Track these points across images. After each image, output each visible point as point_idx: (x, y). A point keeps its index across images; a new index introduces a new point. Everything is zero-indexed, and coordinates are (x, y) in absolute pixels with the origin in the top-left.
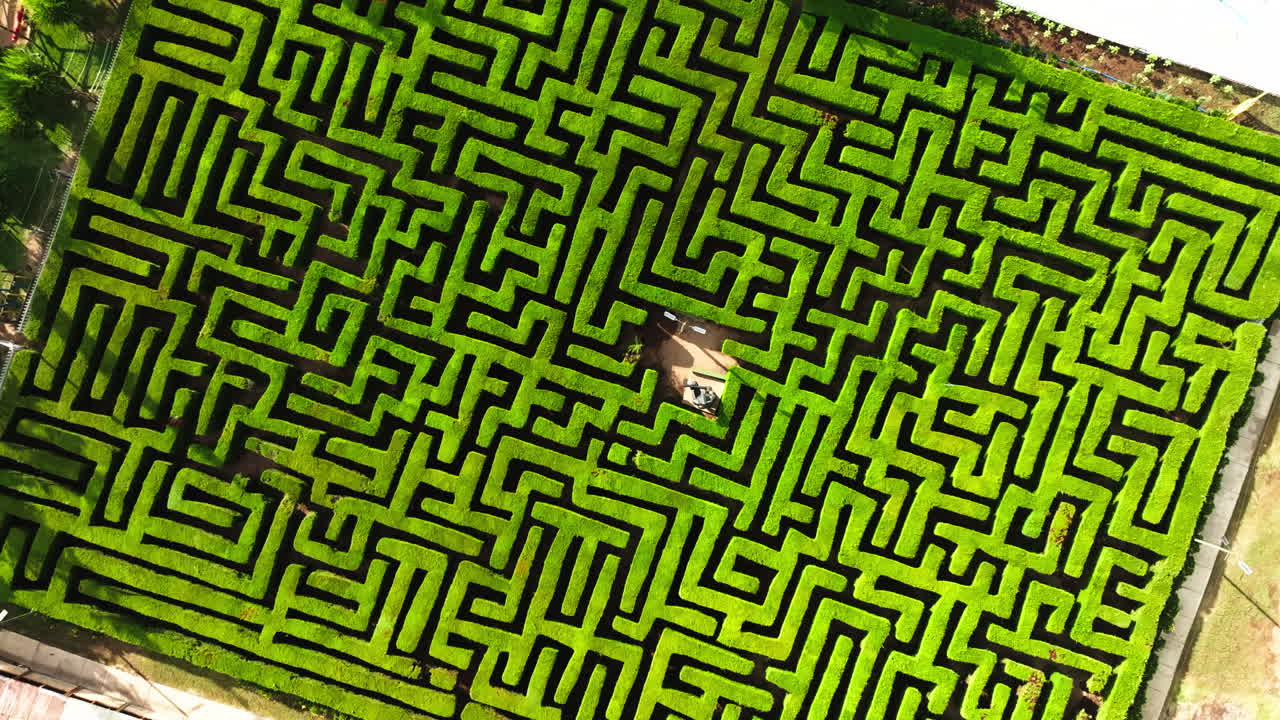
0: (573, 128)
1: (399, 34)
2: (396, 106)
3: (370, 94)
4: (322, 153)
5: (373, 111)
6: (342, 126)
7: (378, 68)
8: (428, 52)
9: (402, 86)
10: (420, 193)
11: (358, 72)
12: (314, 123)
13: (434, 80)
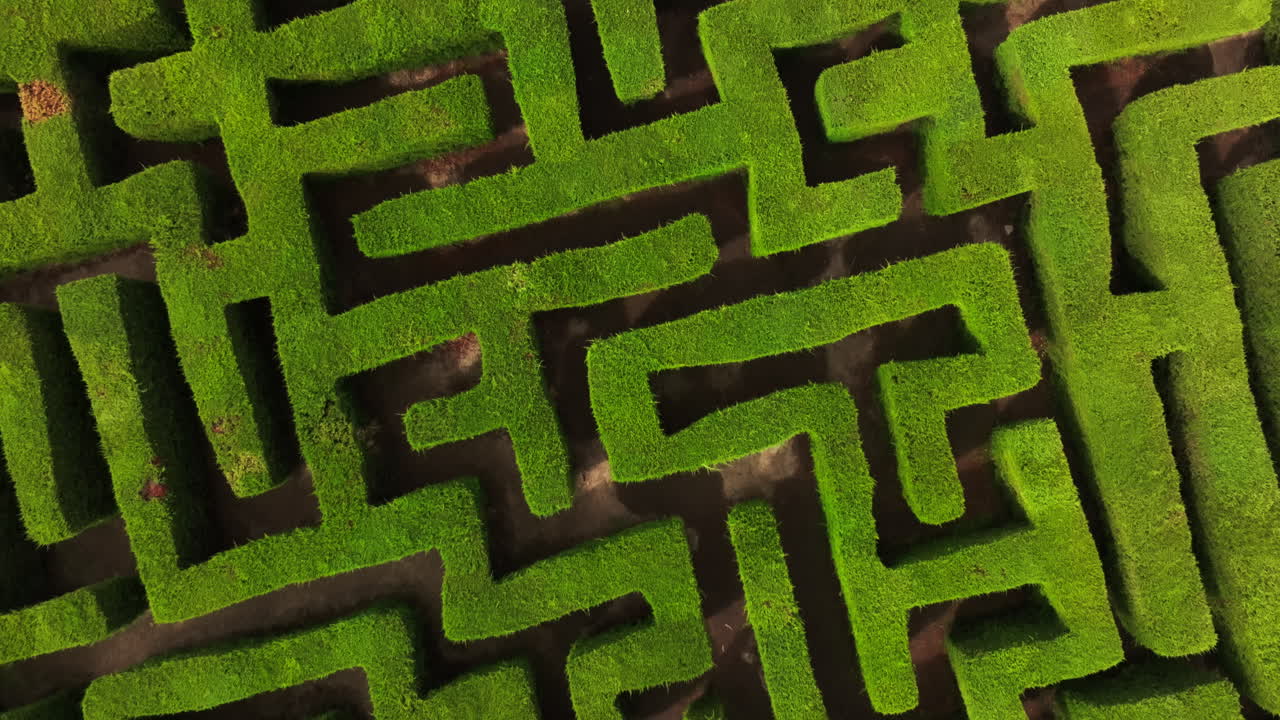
0: (882, 118)
1: (172, 177)
2: (305, 395)
3: (204, 415)
4: (176, 685)
5: (245, 455)
6: (184, 564)
7: (176, 317)
8: (296, 171)
9: (281, 329)
10: (553, 609)
11: (120, 367)
12: (92, 609)
13: (367, 248)
